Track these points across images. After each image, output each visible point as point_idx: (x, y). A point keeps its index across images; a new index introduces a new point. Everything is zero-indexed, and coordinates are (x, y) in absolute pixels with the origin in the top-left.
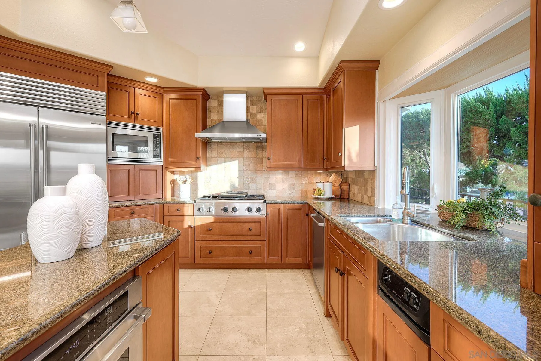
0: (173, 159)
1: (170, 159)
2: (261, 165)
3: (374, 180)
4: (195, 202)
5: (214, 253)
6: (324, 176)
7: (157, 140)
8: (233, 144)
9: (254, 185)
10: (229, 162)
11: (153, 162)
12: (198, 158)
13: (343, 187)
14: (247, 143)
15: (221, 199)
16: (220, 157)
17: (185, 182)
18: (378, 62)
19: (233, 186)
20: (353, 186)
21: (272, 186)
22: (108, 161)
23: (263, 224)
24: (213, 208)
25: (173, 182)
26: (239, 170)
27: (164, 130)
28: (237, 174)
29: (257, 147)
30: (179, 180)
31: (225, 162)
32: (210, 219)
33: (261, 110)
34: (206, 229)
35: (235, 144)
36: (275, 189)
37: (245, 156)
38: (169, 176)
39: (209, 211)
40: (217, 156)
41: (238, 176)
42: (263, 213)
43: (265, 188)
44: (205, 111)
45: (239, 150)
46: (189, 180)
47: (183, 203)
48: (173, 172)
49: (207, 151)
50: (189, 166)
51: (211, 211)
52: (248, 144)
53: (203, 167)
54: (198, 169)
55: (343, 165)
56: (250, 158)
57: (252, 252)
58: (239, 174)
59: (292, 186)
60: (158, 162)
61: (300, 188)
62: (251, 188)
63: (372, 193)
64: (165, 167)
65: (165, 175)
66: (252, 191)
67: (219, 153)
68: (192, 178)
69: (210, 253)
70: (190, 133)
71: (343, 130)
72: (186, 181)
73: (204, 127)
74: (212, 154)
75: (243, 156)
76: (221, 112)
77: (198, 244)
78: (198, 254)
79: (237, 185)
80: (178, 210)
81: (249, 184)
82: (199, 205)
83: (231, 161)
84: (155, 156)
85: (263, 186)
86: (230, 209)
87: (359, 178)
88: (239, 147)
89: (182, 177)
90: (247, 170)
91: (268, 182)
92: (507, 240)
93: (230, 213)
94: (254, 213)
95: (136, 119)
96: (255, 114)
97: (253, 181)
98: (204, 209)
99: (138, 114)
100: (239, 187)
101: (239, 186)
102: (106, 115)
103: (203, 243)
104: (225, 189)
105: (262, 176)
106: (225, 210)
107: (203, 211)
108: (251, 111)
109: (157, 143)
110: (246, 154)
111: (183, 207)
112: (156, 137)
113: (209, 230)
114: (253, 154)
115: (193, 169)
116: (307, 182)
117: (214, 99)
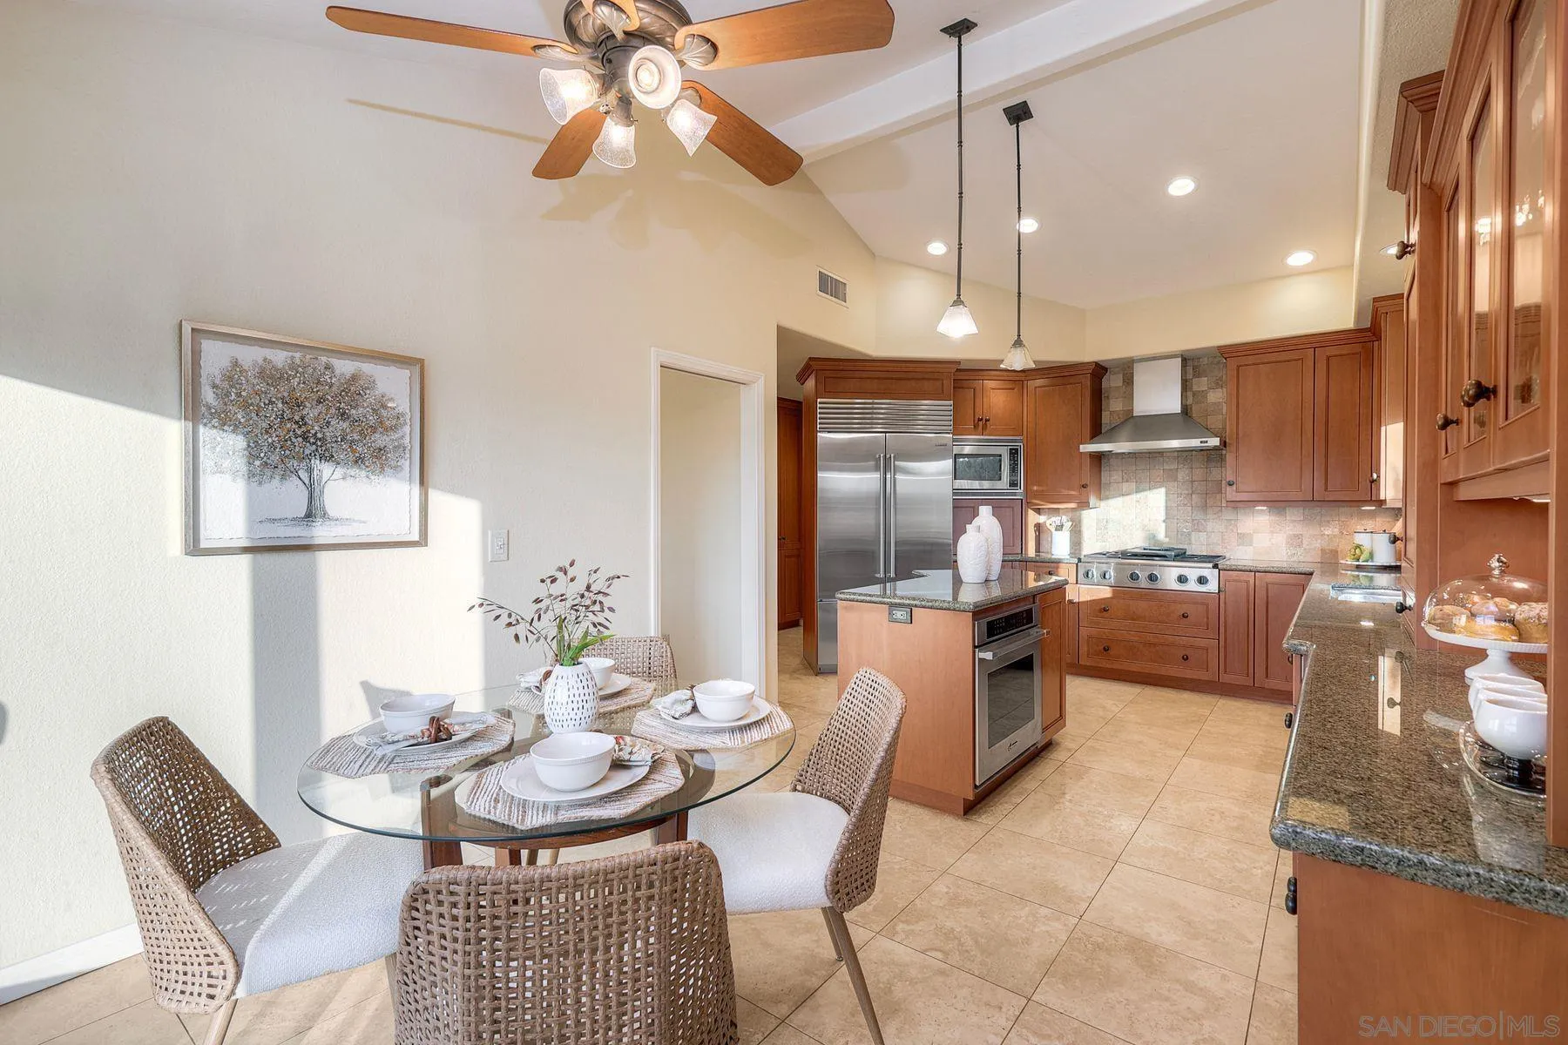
0: (1041, 488)
1: (1035, 488)
2: (1218, 496)
4: (1080, 560)
5: (1112, 652)
7: (1014, 459)
8: (1155, 455)
9: (1203, 536)
11: (1008, 494)
12: (1084, 486)
15: (1128, 558)
16: (1127, 481)
17: (1060, 528)
19: (1152, 537)
21: (1245, 539)
22: (954, 494)
23: (1213, 606)
24: (1111, 573)
25: (1038, 527)
26: (1166, 507)
27: (1025, 442)
28: (1162, 516)
29: (1209, 460)
30: (1050, 524)
32: (1105, 592)
33: (1218, 384)
34: (1098, 608)
35: (1158, 455)
36: (1252, 546)
37: (1180, 478)
38: (1033, 518)
39: (1104, 577)
40: (1121, 479)
41: (1164, 517)
42: (1212, 586)
44: (1098, 397)
45: (1166, 467)
46: (1068, 525)
47: (1058, 562)
48: (1038, 511)
49: (1100, 471)
50: (1068, 499)
51: (1107, 576)
52: (1187, 454)
53: (1093, 501)
54: (1085, 505)
55: (1382, 497)
56: (1192, 482)
57: (1187, 658)
58: (1166, 514)
59: (1296, 541)
60: (1015, 494)
61: (1318, 544)
62: (1193, 542)
64: (1026, 504)
65: (1027, 514)
66: (1194, 549)
67: (1126, 474)
68: (1072, 520)
69: (1106, 649)
70: (1071, 444)
71: (1383, 429)
72: (1062, 526)
73: (1096, 432)
74: (1111, 475)
75: (1176, 480)
76: (1129, 397)
77: (1084, 632)
78: (1084, 649)
79: (1161, 536)
80: (1050, 573)
81: (1189, 534)
82: (1085, 567)
83: (1150, 489)
84: (1013, 484)
85: (1223, 539)
86: (1143, 575)
88: (1167, 461)
89: (1054, 519)
90: (1185, 505)
91: (1235, 530)
93: (1143, 583)
94: (1192, 586)
95: (984, 427)
96: (1204, 394)
97: (1197, 527)
98: (1095, 573)
99: (987, 420)
100: (1167, 540)
101: (1166, 537)
103: (1094, 631)
104: (1136, 543)
105: (1219, 517)
106: (1134, 577)
107: (1093, 576)
108: (1195, 388)
109: (1014, 464)
110: (1183, 474)
111: (1058, 568)
112: (1014, 453)
113: (1105, 610)
114: (1199, 473)
115: (1073, 505)
116: (1336, 531)
117: (1115, 374)
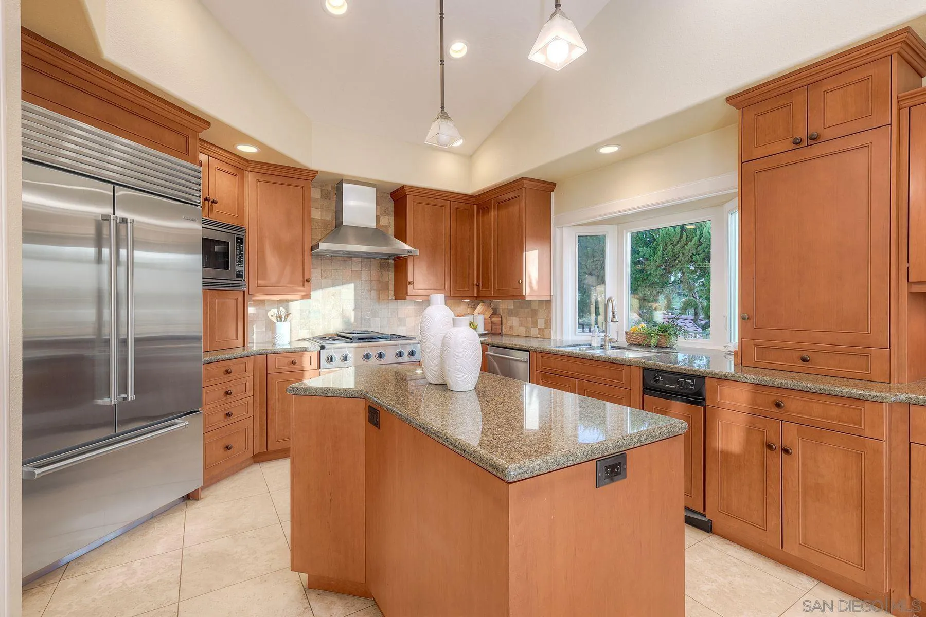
0: (263, 281)
1: (259, 281)
3: (549, 311)
4: (323, 347)
6: (465, 307)
7: (240, 248)
8: (345, 259)
10: (340, 285)
12: (308, 281)
13: (493, 320)
14: (366, 257)
15: (358, 341)
16: (325, 278)
18: (554, 184)
19: (346, 323)
20: (508, 318)
21: (401, 321)
24: (350, 355)
26: (355, 299)
27: (247, 232)
28: (352, 305)
29: (381, 266)
30: (272, 316)
31: (333, 285)
35: (348, 259)
36: (405, 326)
37: (363, 279)
39: (345, 360)
41: (353, 307)
43: (391, 324)
45: (354, 269)
47: (302, 351)
50: (292, 291)
54: (306, 297)
55: (524, 294)
56: (371, 281)
58: (355, 305)
62: (372, 325)
63: (545, 324)
64: (248, 294)
65: (247, 306)
67: (324, 272)
71: (524, 253)
75: (360, 278)
79: (352, 321)
80: (293, 363)
81: (369, 320)
82: (327, 353)
83: (342, 285)
84: (239, 275)
86: (374, 354)
87: (522, 308)
88: (355, 264)
90: (367, 298)
91: (396, 316)
92: (681, 357)
93: (374, 361)
94: (406, 359)
95: (210, 209)
97: (375, 314)
99: (214, 203)
100: (356, 324)
101: (355, 322)
102: (201, 205)
105: (387, 306)
106: (368, 356)
109: (240, 253)
110: (365, 275)
111: (301, 357)
112: (239, 242)
114: (375, 275)
115: (297, 297)
117: (315, 187)
